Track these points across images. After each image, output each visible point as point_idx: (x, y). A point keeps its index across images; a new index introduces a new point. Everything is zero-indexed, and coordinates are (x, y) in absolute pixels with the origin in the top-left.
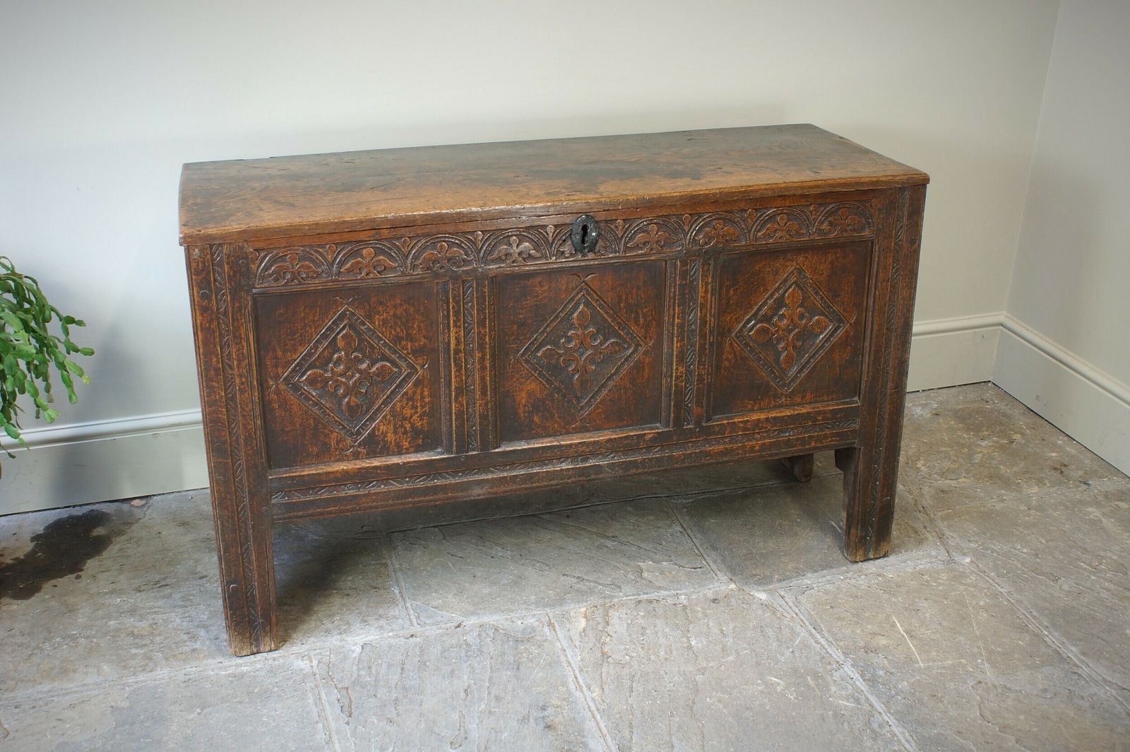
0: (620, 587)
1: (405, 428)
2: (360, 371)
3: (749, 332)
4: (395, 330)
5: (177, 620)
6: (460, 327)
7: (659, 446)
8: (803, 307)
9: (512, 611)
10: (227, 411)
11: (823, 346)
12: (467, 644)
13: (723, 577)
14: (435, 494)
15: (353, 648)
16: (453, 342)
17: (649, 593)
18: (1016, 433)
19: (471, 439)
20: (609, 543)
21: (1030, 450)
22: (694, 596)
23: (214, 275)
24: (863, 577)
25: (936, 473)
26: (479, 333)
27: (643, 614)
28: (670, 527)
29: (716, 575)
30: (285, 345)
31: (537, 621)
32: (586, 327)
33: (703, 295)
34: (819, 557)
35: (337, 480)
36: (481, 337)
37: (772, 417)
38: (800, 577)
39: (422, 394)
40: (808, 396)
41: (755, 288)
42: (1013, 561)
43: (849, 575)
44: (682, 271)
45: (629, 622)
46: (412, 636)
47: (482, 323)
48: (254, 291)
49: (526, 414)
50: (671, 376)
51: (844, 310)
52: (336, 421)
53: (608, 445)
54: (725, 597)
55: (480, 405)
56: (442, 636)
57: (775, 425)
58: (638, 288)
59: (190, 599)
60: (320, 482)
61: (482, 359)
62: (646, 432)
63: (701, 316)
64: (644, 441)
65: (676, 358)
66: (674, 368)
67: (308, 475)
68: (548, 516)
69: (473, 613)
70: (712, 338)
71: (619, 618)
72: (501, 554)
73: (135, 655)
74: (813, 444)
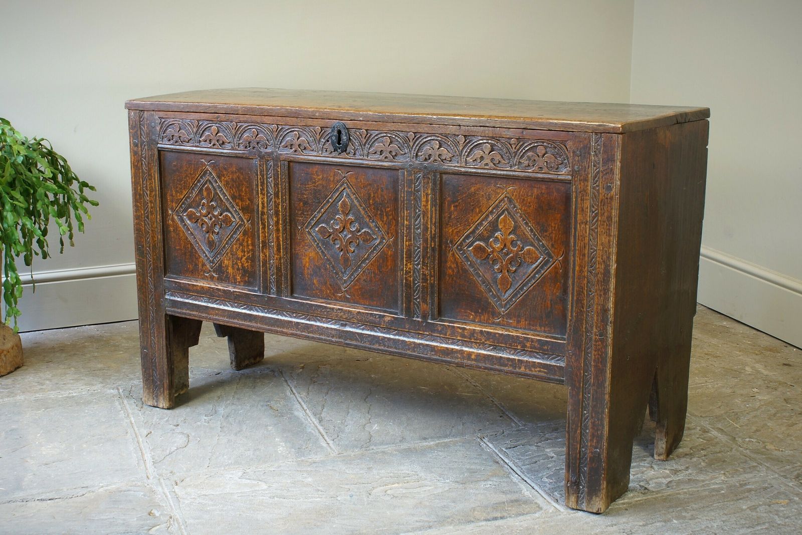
1: (238, 266)
2: (214, 216)
3: (468, 247)
4: (232, 190)
6: (264, 195)
7: (396, 330)
8: (515, 234)
10: (145, 225)
11: (534, 277)
14: (250, 321)
16: (260, 205)
19: (272, 285)
23: (140, 131)
26: (275, 202)
30: (177, 187)
32: (347, 214)
33: (425, 204)
35: (197, 291)
36: (277, 206)
37: (485, 331)
39: (247, 242)
40: (523, 322)
41: (472, 208)
44: (408, 180)
47: (276, 195)
48: (159, 145)
49: (309, 276)
50: (403, 270)
51: (552, 245)
52: (202, 250)
53: (358, 317)
55: (277, 259)
57: (488, 339)
58: (382, 191)
60: (188, 290)
61: (277, 222)
62: (385, 314)
63: (423, 223)
64: (384, 321)
65: (406, 254)
66: (405, 263)
67: (183, 283)
70: (433, 244)
74: (523, 369)
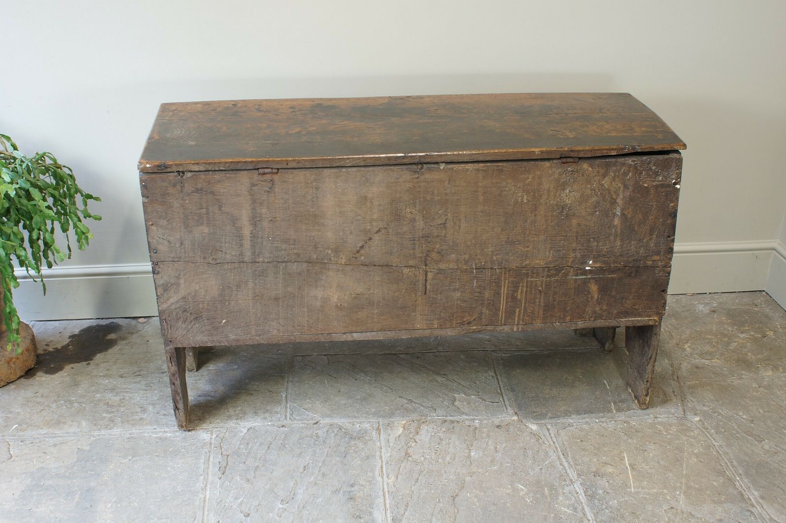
0: (436, 410)
5: (138, 398)
9: (355, 417)
12: (317, 436)
13: (510, 410)
15: (242, 430)
17: (455, 416)
18: (770, 330)
20: (439, 379)
21: (777, 343)
22: (485, 422)
24: (613, 422)
25: (696, 354)
27: (445, 430)
28: (486, 372)
29: (506, 409)
31: (371, 426)
34: (585, 404)
38: (567, 417)
42: (733, 423)
43: (603, 420)
45: (433, 434)
46: (283, 426)
54: (507, 425)
56: (303, 429)
59: (151, 386)
68: (404, 356)
69: (329, 416)
71: (427, 431)
72: (362, 378)
73: (104, 418)
